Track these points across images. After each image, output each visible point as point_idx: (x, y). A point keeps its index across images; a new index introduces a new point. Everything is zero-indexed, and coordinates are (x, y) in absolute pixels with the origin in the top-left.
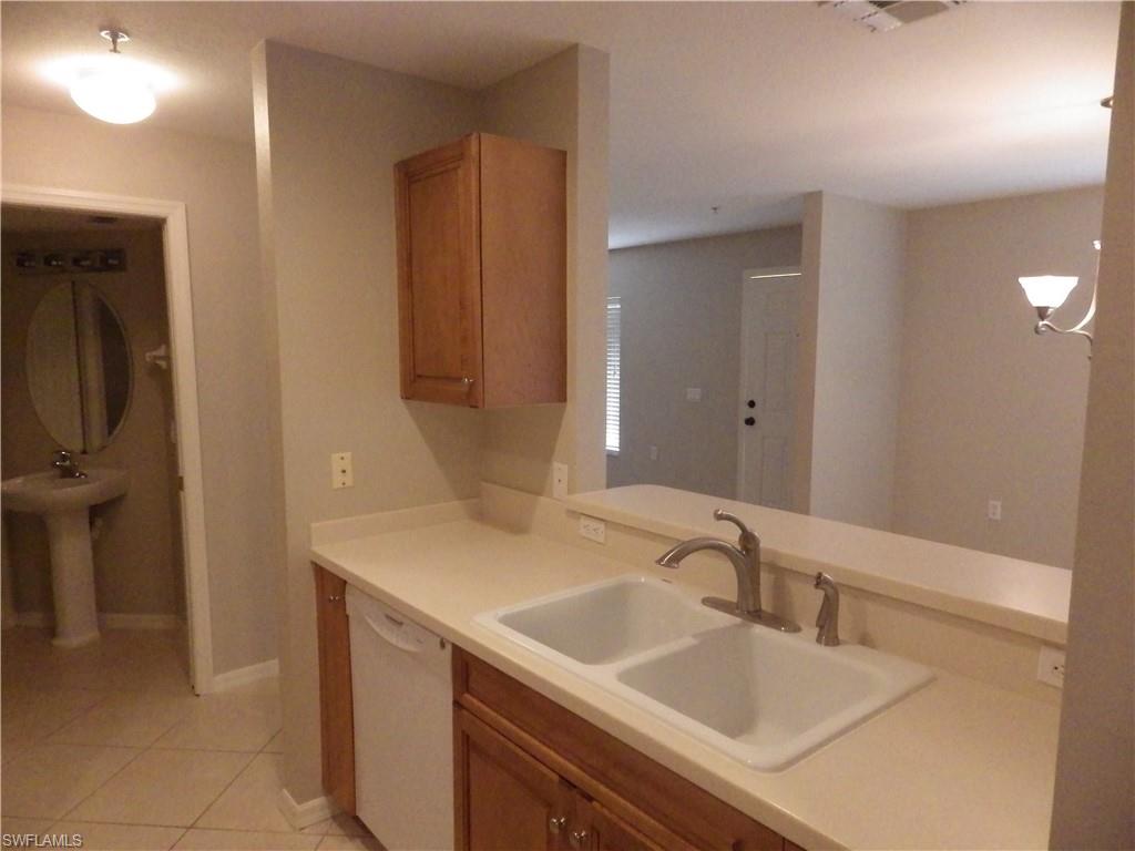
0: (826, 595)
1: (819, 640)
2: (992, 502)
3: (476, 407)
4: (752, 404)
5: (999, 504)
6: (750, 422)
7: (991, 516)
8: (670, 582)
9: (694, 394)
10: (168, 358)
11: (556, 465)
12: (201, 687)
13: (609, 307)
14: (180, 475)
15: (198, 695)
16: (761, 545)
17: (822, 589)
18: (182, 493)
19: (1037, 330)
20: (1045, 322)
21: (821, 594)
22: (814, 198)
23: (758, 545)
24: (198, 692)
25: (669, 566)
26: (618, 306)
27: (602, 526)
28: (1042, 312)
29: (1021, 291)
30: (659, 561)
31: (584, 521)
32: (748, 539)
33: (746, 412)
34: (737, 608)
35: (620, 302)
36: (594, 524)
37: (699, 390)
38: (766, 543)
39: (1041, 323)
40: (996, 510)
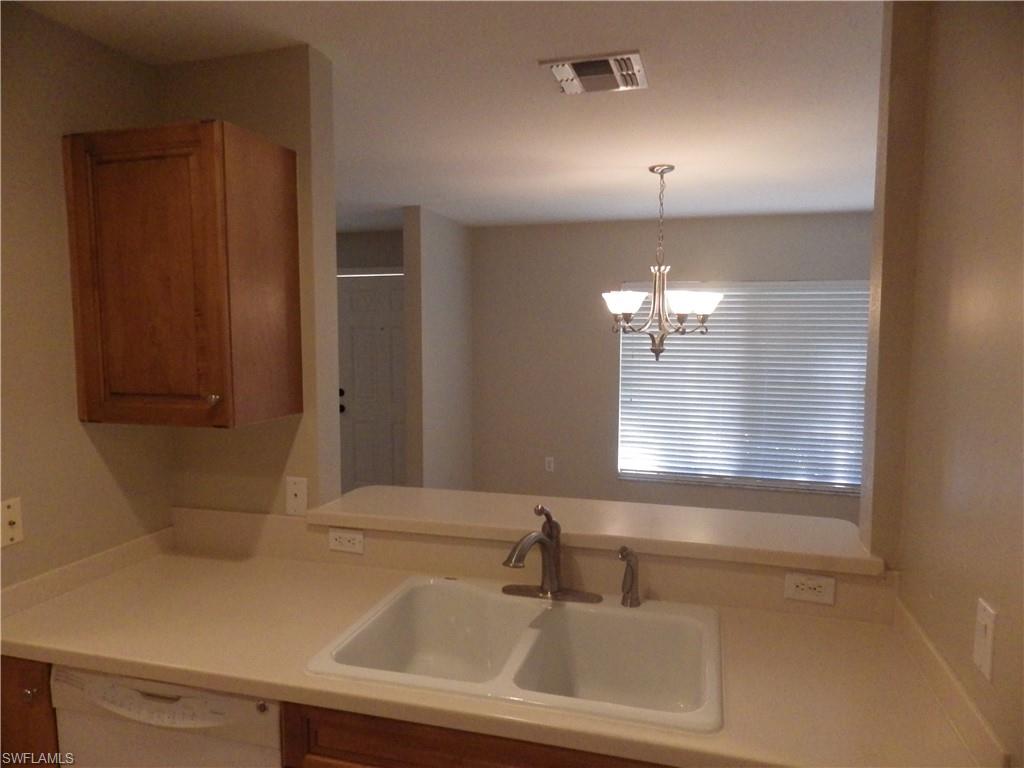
0: (628, 565)
1: (624, 603)
3: (226, 427)
5: (552, 459)
7: (547, 469)
8: (455, 579)
11: (289, 480)
16: (563, 531)
17: (626, 559)
22: (412, 212)
23: (559, 531)
25: (514, 567)
27: (359, 537)
30: (506, 563)
31: (333, 534)
32: (551, 527)
36: (349, 535)
38: (567, 528)
40: (550, 463)
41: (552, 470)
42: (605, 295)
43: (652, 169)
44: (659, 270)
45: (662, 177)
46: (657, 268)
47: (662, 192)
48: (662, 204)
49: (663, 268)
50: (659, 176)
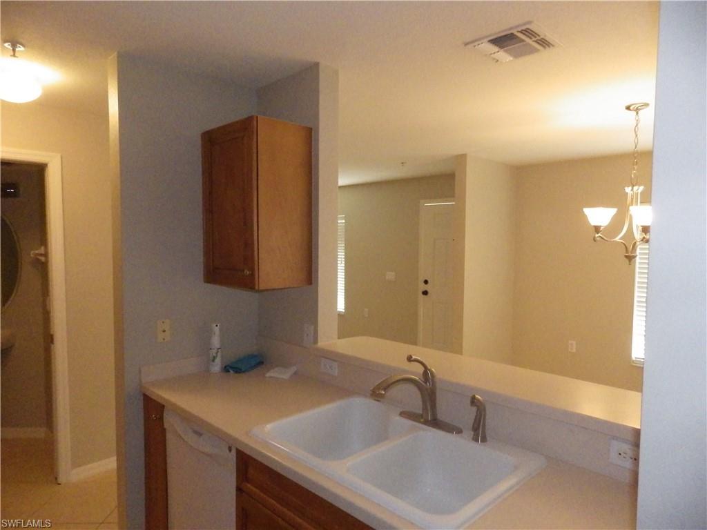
0: (477, 410)
1: (474, 439)
2: (570, 342)
4: (426, 282)
5: (574, 343)
6: (425, 293)
7: (570, 350)
8: (379, 401)
9: (390, 276)
10: (46, 255)
11: (306, 325)
12: (62, 479)
13: (339, 222)
14: (52, 333)
15: (59, 484)
17: (476, 406)
18: (52, 346)
19: (594, 240)
20: (599, 235)
21: (474, 409)
22: (461, 159)
23: (434, 377)
24: (59, 482)
26: (344, 221)
27: (335, 365)
28: (597, 229)
29: (584, 216)
33: (423, 287)
34: (422, 418)
35: (345, 218)
36: (330, 363)
37: (393, 273)
39: (597, 235)
40: (573, 346)
41: (574, 350)
42: (587, 211)
43: (628, 108)
44: (632, 190)
45: (637, 113)
46: (630, 188)
47: (637, 125)
48: (637, 136)
49: (635, 188)
50: (635, 113)
